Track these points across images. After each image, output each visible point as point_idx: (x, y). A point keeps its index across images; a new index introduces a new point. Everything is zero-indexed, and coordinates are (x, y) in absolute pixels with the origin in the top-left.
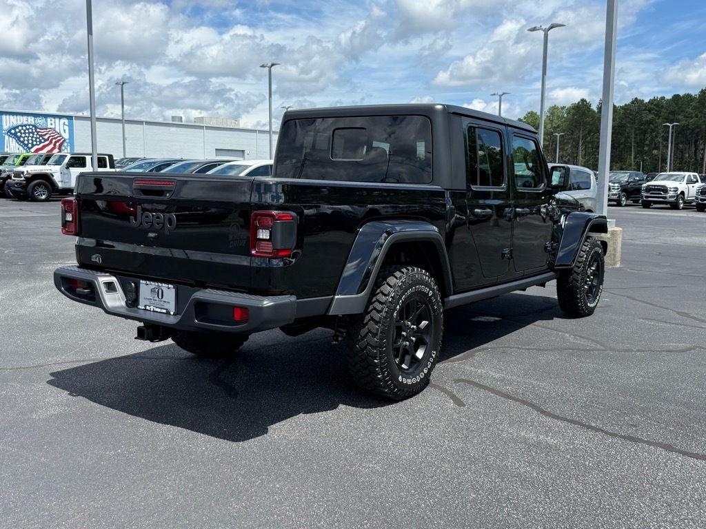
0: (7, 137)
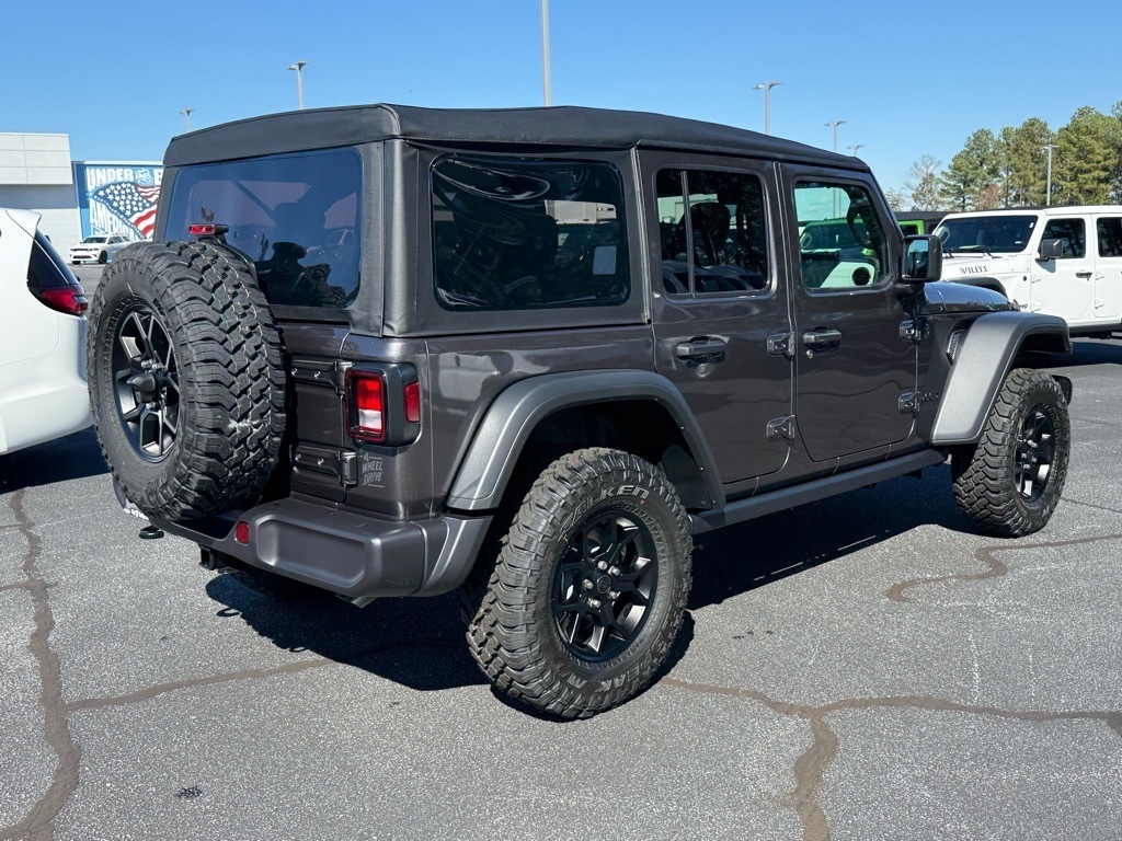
0: (92, 202)
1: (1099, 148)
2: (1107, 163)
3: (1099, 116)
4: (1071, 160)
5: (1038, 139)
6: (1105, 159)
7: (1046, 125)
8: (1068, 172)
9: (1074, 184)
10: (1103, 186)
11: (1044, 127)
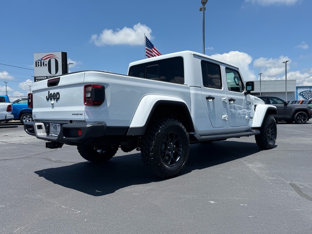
0: (299, 96)
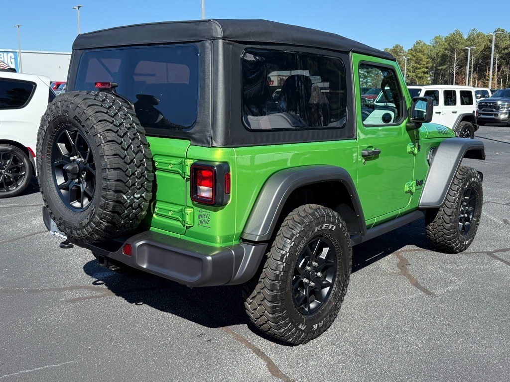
1: (424, 58)
2: (428, 65)
3: (425, 44)
4: (413, 63)
5: (399, 54)
6: (427, 64)
7: (402, 47)
8: (412, 69)
9: (414, 74)
10: (426, 75)
11: (402, 49)
